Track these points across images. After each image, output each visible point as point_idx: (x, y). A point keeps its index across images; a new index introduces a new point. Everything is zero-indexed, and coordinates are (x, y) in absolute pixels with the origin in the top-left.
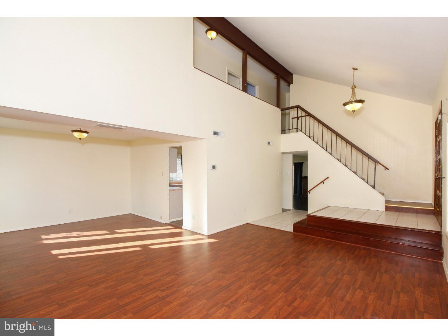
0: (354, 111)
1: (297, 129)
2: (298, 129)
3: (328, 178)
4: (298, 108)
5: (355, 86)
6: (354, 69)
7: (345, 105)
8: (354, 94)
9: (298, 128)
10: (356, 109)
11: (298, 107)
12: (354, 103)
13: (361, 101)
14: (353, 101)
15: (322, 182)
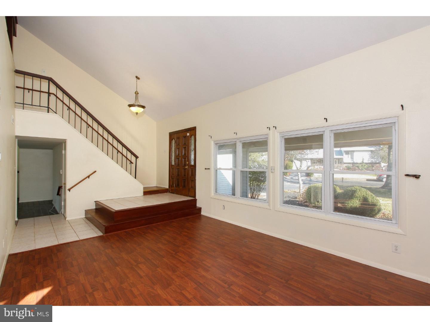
0: (137, 113)
1: (48, 108)
2: (50, 109)
3: (95, 172)
4: (50, 82)
5: (138, 92)
6: (137, 77)
7: (130, 106)
8: (137, 98)
9: (50, 107)
10: (138, 112)
11: (50, 80)
12: (137, 106)
13: (143, 107)
14: (136, 105)
15: (89, 177)
